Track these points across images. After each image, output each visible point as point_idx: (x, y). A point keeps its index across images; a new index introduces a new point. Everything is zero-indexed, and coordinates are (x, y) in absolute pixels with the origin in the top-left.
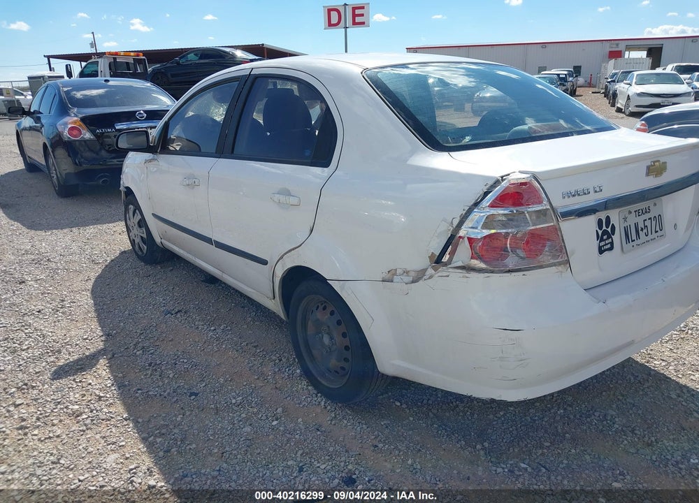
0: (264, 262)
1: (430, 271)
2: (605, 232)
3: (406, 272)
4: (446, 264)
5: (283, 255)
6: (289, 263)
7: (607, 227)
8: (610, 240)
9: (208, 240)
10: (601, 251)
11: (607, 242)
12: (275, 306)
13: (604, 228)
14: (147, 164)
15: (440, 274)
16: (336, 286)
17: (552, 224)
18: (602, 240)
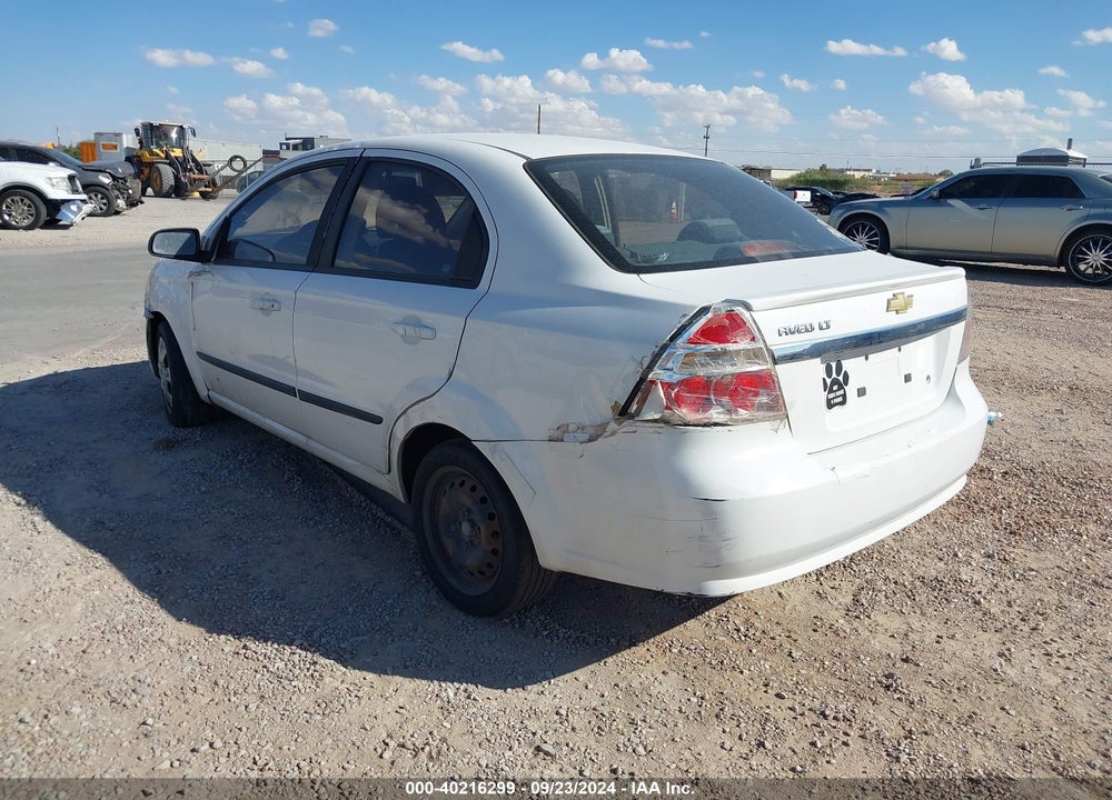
0: (377, 420)
1: (613, 426)
2: (835, 382)
3: (582, 428)
4: (632, 417)
5: (407, 409)
6: (417, 419)
7: (838, 374)
8: (842, 392)
9: (290, 391)
10: (830, 405)
11: (838, 393)
12: (391, 484)
13: (834, 375)
14: (193, 279)
15: (625, 430)
16: (483, 448)
17: (765, 367)
18: (831, 391)
